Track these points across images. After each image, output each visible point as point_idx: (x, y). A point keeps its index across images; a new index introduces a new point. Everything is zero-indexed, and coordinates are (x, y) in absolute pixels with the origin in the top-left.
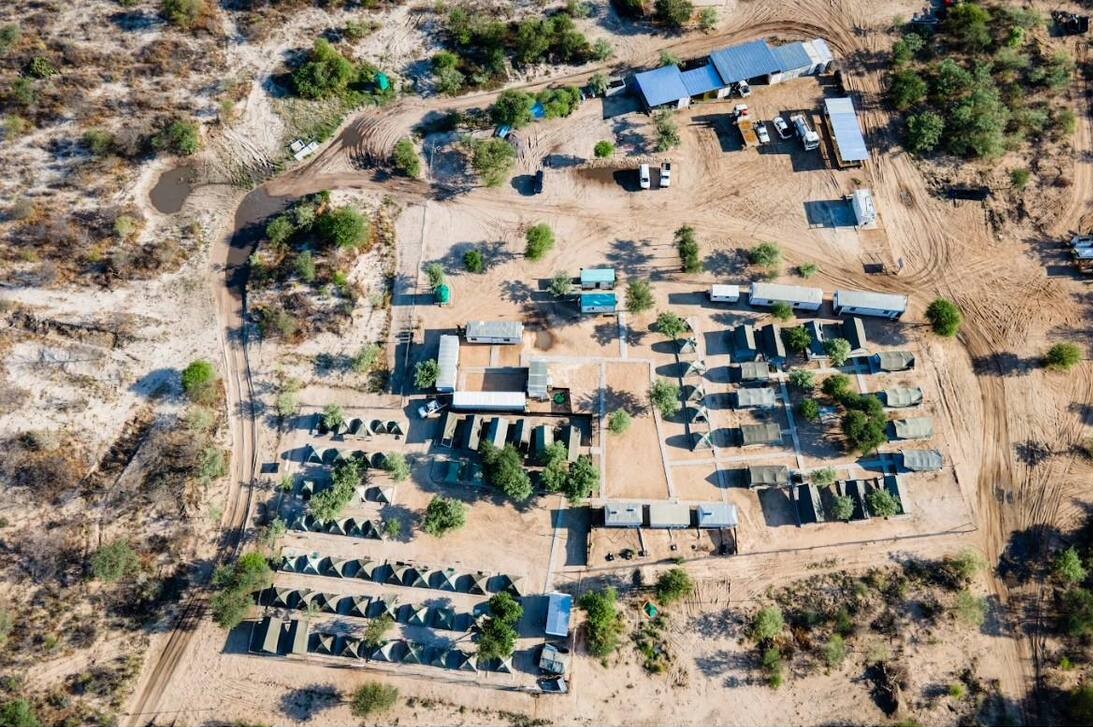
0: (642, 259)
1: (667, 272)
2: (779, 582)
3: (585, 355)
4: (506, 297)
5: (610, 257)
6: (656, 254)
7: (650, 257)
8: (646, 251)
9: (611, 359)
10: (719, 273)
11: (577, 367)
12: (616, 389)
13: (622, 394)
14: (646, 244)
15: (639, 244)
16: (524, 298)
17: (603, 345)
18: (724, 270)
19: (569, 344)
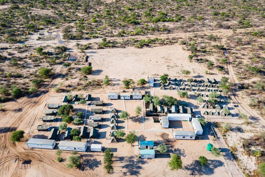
0: (126, 167)
1: (117, 161)
2: (101, 89)
3: (150, 132)
4: (182, 151)
5: (140, 168)
6: (121, 169)
7: (123, 167)
8: (125, 170)
9: (141, 130)
10: (94, 160)
11: (152, 128)
12: (138, 123)
13: (136, 122)
14: (125, 174)
15: (128, 174)
16: (175, 150)
17: (142, 135)
18: (92, 161)
19: (156, 135)
